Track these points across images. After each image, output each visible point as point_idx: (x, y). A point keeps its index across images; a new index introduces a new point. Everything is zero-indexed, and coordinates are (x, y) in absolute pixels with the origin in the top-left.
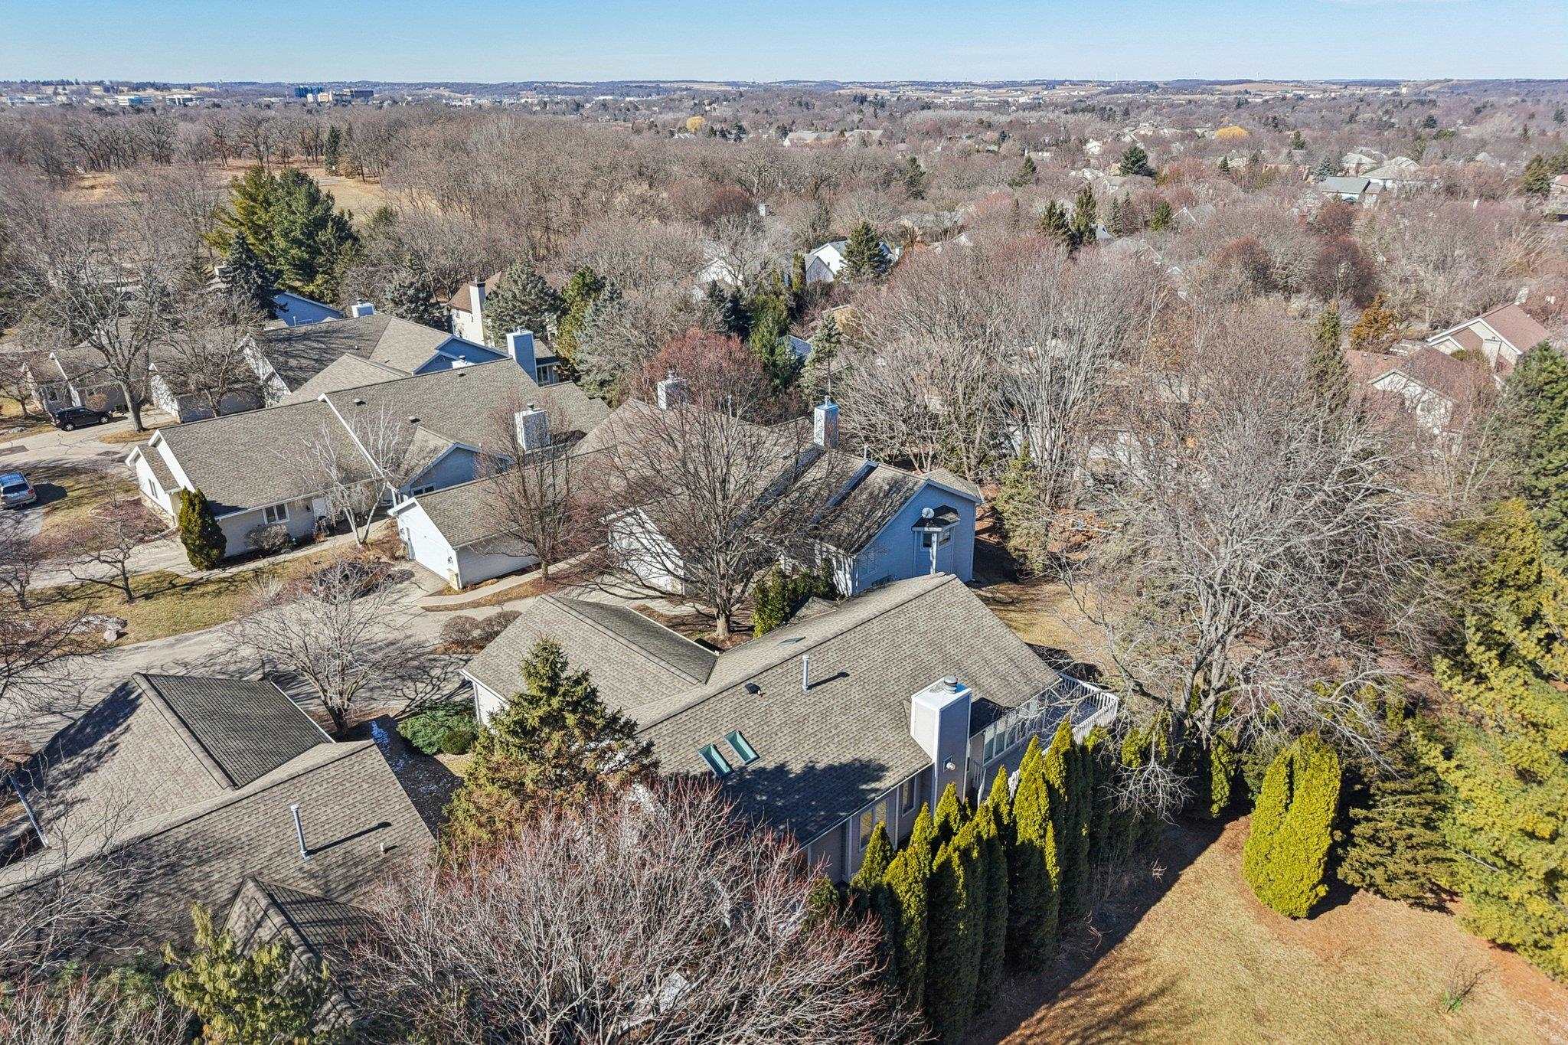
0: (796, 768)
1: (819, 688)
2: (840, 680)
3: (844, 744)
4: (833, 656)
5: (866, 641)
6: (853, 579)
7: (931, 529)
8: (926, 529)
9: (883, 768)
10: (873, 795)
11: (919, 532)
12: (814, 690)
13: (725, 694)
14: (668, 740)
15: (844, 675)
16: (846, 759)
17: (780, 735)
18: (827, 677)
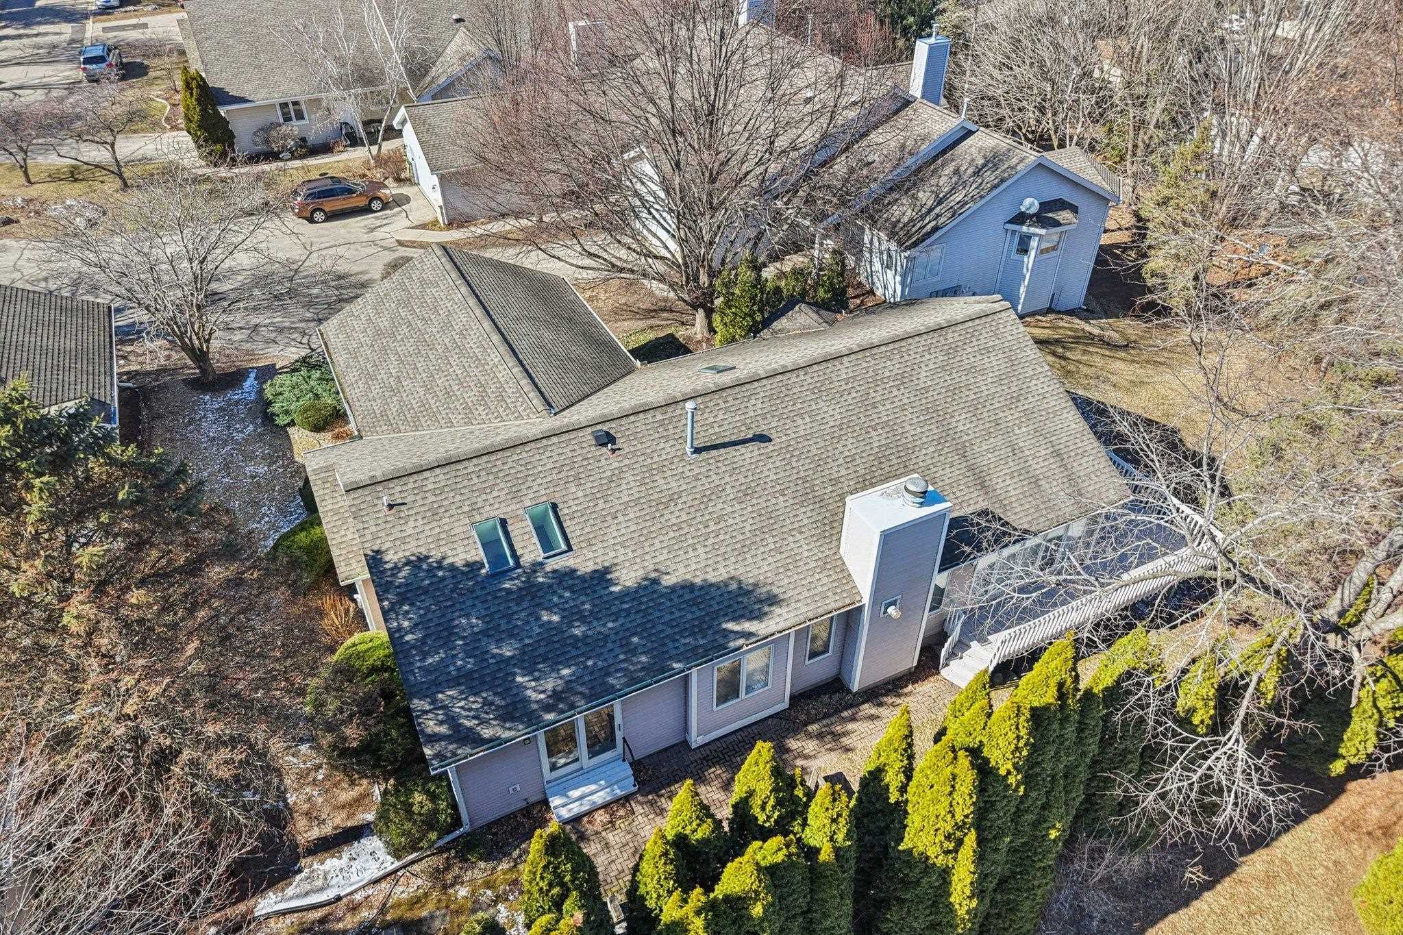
0: (627, 577)
1: (714, 453)
2: (753, 447)
3: (723, 550)
4: (756, 406)
5: (818, 390)
6: (903, 283)
7: (1032, 230)
8: (1025, 229)
9: (773, 600)
10: (741, 641)
11: (1014, 232)
12: (704, 455)
13: (555, 440)
14: (431, 498)
15: (763, 438)
16: (717, 575)
17: (621, 519)
18: (733, 438)
